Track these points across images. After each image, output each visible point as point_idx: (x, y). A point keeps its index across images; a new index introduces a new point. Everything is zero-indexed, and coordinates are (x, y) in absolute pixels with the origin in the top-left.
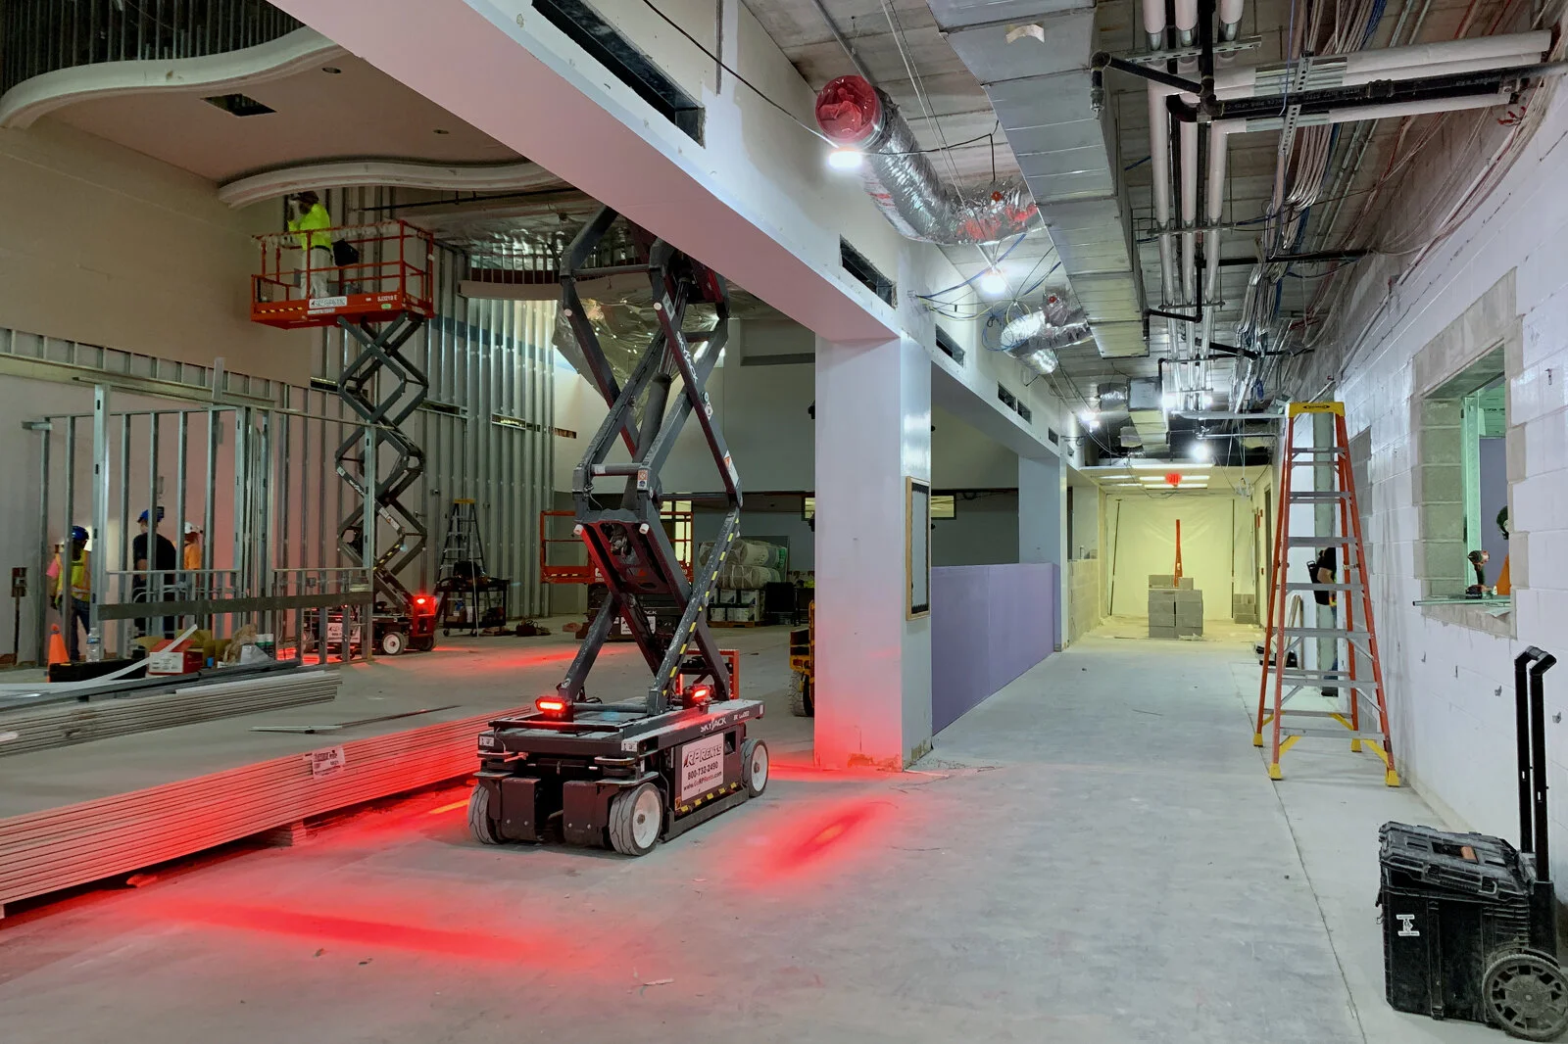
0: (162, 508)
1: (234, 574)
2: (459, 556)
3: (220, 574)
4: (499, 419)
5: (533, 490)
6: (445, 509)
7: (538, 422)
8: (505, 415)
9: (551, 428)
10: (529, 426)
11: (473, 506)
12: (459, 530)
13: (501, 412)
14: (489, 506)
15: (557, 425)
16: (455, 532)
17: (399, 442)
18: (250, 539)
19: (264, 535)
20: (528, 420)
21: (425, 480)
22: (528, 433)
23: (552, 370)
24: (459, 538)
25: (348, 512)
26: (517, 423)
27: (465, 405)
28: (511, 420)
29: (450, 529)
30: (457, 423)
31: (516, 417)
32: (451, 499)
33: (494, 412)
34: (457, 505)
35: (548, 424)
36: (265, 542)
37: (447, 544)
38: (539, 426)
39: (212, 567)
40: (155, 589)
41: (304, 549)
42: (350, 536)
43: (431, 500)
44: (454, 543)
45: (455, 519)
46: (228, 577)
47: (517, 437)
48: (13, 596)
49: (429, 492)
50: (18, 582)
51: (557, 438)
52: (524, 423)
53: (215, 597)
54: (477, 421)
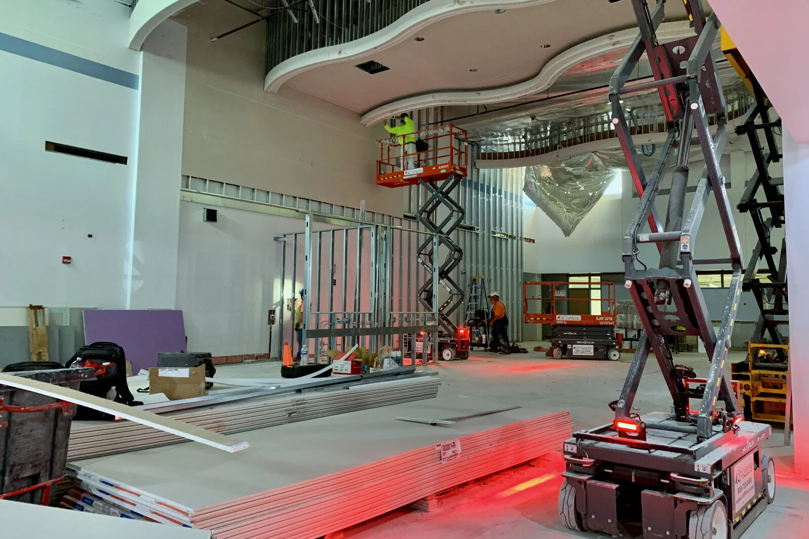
0: (335, 280)
1: (370, 314)
2: (476, 306)
3: (364, 314)
4: (494, 233)
5: (512, 272)
6: (468, 282)
7: (515, 234)
8: (498, 230)
9: (521, 238)
10: (510, 237)
11: (483, 280)
12: (475, 293)
13: (496, 229)
14: (490, 280)
15: (524, 236)
16: (474, 294)
17: (448, 243)
18: (378, 296)
19: (385, 294)
20: (510, 234)
21: (458, 269)
22: (510, 240)
23: (522, 206)
24: (475, 297)
25: (422, 284)
26: (503, 235)
27: (478, 226)
28: (501, 233)
29: (471, 293)
30: (474, 236)
31: (504, 231)
32: (471, 278)
33: (492, 229)
34: (474, 280)
35: (520, 236)
36: (385, 297)
37: (470, 301)
38: (515, 237)
39: (359, 310)
40: (333, 321)
41: (400, 301)
42: (423, 295)
43: (461, 277)
44: (473, 300)
45: (473, 287)
46: (367, 316)
47: (504, 243)
48: (269, 324)
49: (460, 272)
50: (271, 317)
51: (525, 243)
52: (507, 235)
53: (361, 326)
54: (484, 234)
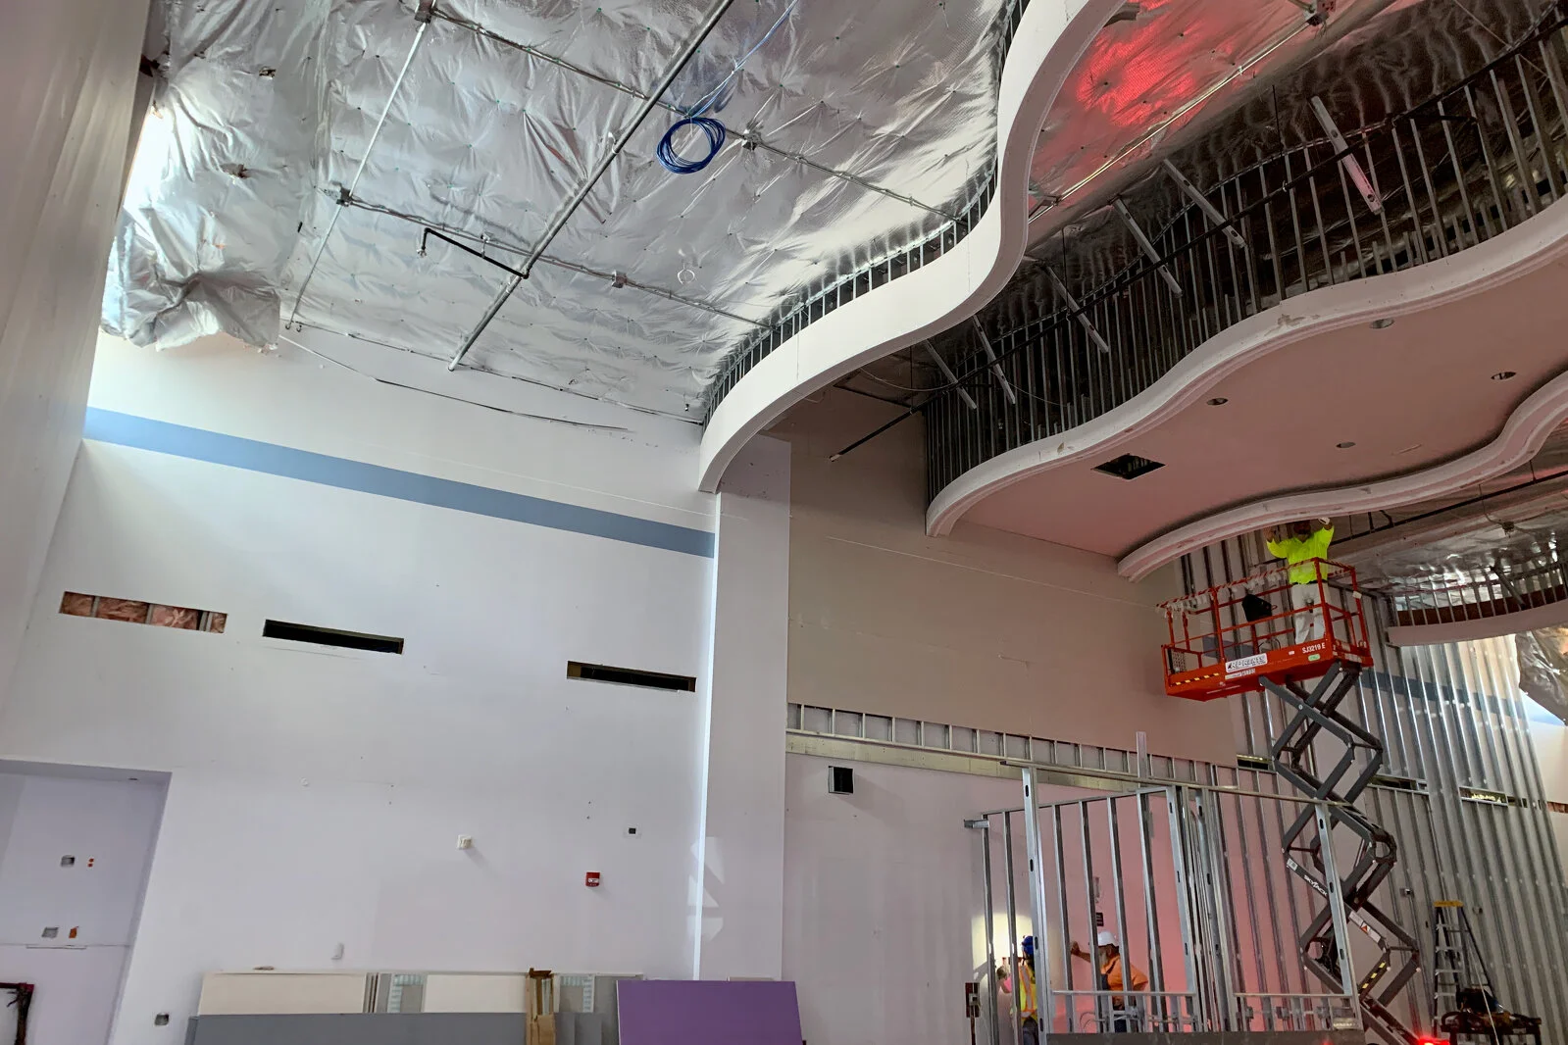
0: (1101, 914)
1: (1189, 999)
2: (1456, 980)
3: (1174, 997)
4: (1469, 793)
5: (1536, 889)
6: (1423, 916)
7: (1523, 794)
8: (1476, 786)
9: (1541, 802)
10: (1511, 800)
11: (1461, 911)
12: (1448, 945)
13: (1470, 784)
14: (1481, 911)
15: (1548, 798)
16: (1443, 947)
17: (1357, 823)
18: (1202, 952)
19: (1217, 947)
20: (1508, 793)
21: (1391, 882)
22: (1512, 809)
23: (1525, 726)
24: (1450, 955)
25: (1305, 923)
26: (1492, 798)
27: (1422, 777)
28: (1484, 793)
29: (1437, 943)
30: (1416, 802)
31: (1492, 789)
32: (1429, 906)
33: (1460, 784)
34: (1439, 910)
35: (1536, 796)
36: (1219, 956)
37: (1437, 965)
38: (1524, 800)
39: (1162, 988)
40: (1104, 1015)
41: (1260, 965)
42: (1314, 951)
43: (1403, 903)
44: (1445, 962)
45: (1440, 927)
46: (1183, 1001)
47: (1497, 816)
48: (968, 1016)
49: (1398, 892)
50: (971, 1000)
51: (1553, 815)
52: (1503, 797)
53: (1171, 1028)
54: (1441, 798)
